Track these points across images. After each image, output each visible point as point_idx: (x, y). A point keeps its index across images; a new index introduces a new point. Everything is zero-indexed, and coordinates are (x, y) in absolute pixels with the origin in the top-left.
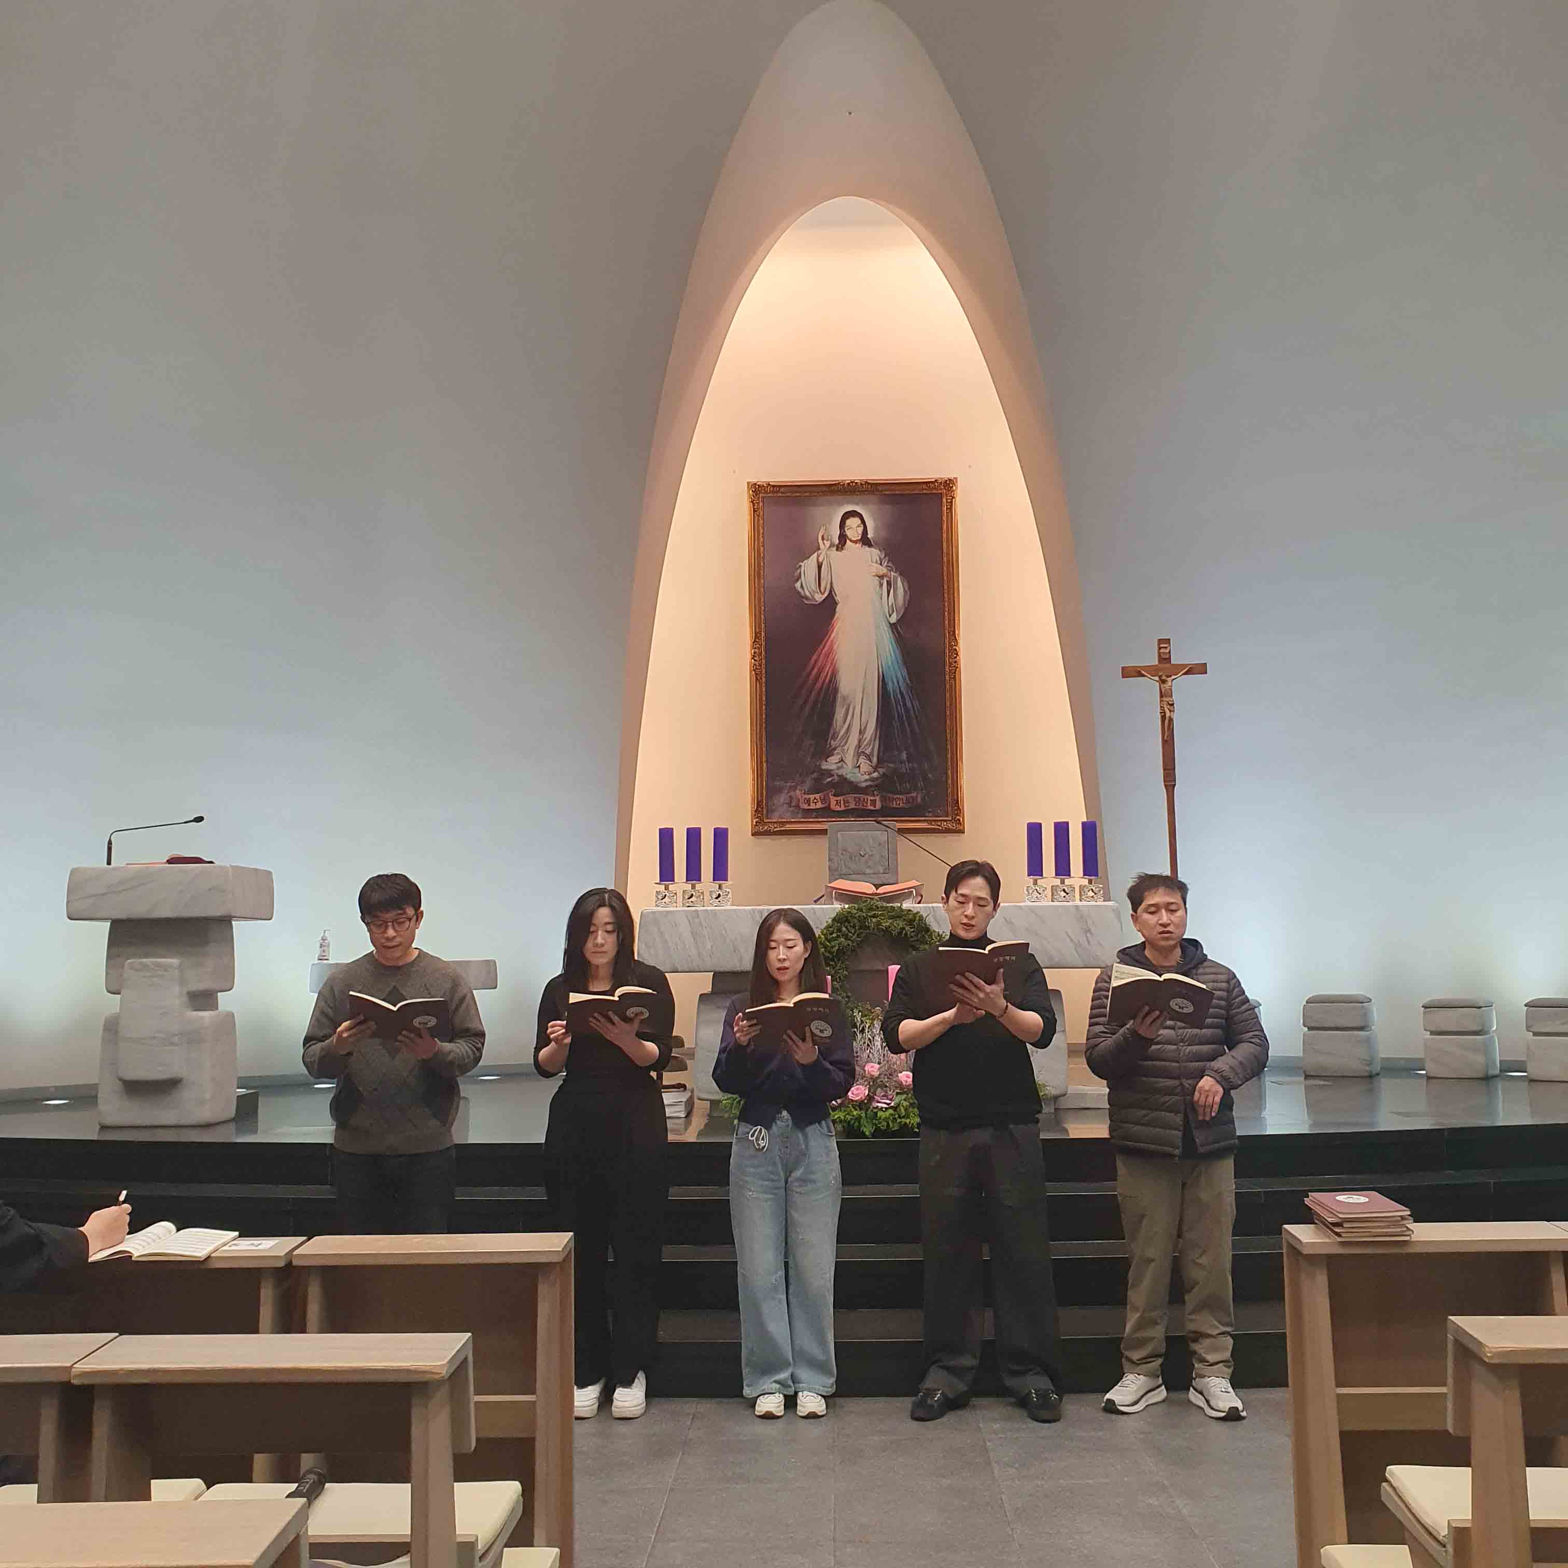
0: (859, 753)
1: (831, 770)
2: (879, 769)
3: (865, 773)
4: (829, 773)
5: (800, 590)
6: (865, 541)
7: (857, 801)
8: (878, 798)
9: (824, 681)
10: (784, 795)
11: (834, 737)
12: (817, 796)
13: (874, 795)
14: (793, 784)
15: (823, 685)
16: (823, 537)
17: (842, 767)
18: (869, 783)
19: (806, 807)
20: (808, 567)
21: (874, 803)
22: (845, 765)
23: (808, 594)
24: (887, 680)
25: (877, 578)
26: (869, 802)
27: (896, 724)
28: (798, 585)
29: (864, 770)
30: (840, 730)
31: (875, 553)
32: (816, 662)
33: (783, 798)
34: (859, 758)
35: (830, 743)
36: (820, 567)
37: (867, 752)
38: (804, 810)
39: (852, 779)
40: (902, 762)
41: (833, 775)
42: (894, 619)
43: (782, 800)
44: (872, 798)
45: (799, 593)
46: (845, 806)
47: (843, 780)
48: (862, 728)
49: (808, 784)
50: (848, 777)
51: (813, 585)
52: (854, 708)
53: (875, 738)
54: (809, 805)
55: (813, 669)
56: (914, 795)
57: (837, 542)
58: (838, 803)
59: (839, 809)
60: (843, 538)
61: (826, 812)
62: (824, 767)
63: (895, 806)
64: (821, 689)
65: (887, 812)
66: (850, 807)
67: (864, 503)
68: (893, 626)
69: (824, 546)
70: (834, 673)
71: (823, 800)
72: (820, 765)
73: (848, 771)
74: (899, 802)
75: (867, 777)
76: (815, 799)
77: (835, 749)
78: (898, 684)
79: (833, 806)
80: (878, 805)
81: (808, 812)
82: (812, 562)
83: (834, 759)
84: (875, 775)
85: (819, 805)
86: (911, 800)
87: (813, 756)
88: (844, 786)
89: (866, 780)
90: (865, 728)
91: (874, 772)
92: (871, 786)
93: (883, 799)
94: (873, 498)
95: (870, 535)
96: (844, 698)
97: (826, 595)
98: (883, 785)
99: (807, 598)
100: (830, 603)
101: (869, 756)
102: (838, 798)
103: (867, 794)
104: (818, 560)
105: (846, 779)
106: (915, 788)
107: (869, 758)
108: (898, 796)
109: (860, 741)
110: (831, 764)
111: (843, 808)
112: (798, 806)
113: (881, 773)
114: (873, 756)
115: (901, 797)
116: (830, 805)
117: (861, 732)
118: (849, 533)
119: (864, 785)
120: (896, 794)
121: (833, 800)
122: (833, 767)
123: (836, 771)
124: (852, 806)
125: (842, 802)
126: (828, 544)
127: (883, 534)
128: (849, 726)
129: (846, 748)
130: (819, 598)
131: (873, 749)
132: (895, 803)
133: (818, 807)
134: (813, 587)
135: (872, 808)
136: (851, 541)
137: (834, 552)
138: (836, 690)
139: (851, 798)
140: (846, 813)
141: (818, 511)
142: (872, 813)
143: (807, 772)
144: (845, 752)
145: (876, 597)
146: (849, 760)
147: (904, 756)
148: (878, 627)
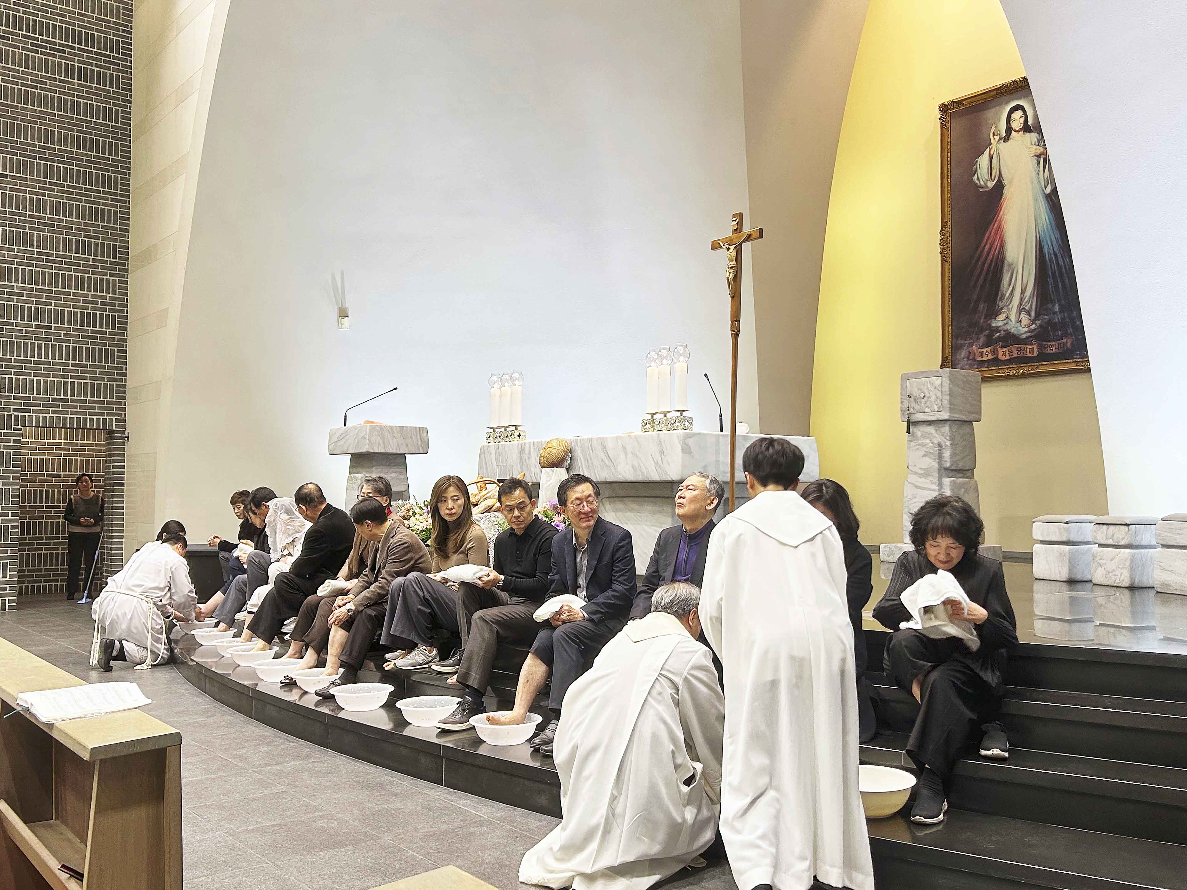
0: (1020, 311)
1: (999, 327)
2: (1037, 322)
3: (1025, 326)
4: (997, 330)
5: (977, 182)
6: (1025, 128)
7: (1019, 350)
8: (1035, 347)
9: (994, 253)
10: (964, 351)
11: (1002, 299)
12: (988, 349)
13: (1032, 344)
14: (971, 341)
15: (993, 256)
16: (993, 133)
17: (1007, 324)
18: (1028, 334)
19: (980, 359)
20: (983, 161)
21: (1032, 350)
22: (1010, 322)
23: (982, 183)
24: (1044, 243)
25: (1036, 157)
26: (1028, 350)
28: (975, 177)
29: (1025, 324)
30: (1006, 292)
31: (1032, 137)
32: (988, 238)
33: (963, 353)
34: (1020, 314)
35: (998, 305)
36: (991, 158)
37: (1027, 308)
38: (978, 361)
39: (1015, 332)
40: (1055, 313)
41: (1000, 331)
42: (1049, 190)
43: (963, 356)
44: (1030, 347)
45: (976, 184)
46: (1009, 356)
47: (1008, 333)
48: (1024, 288)
49: (982, 339)
50: (1012, 331)
51: (986, 176)
52: (1017, 272)
53: (1033, 295)
54: (982, 357)
55: (985, 245)
56: (1065, 340)
57: (1004, 134)
58: (1004, 354)
59: (1006, 359)
60: (1009, 130)
61: (996, 361)
62: (994, 325)
63: (1049, 351)
64: (992, 261)
65: (1043, 357)
66: (1013, 356)
67: (1023, 97)
68: (1048, 197)
69: (994, 140)
70: (1004, 246)
71: (994, 352)
72: (990, 325)
73: (1012, 326)
74: (1052, 348)
75: (1026, 329)
76: (987, 351)
77: (1002, 309)
78: (1052, 246)
79: (1000, 357)
80: (1035, 354)
81: (981, 364)
82: (985, 157)
83: (1002, 317)
84: (1033, 327)
85: (990, 357)
86: (1062, 345)
87: (985, 318)
88: (1010, 339)
89: (1026, 332)
90: (1026, 288)
91: (1032, 324)
92: (1029, 337)
93: (1041, 347)
95: (1029, 123)
96: (1010, 265)
97: (996, 181)
98: (1039, 335)
99: (981, 187)
100: (1000, 186)
101: (1028, 312)
102: (1004, 350)
103: (1028, 344)
104: (990, 154)
105: (1010, 332)
106: (1066, 335)
107: (1028, 313)
108: (1052, 343)
109: (1021, 299)
110: (999, 322)
111: (1008, 357)
112: (974, 359)
113: (1038, 324)
114: (1031, 311)
115: (1054, 343)
116: (997, 357)
117: (1023, 292)
118: (1013, 125)
119: (1024, 336)
120: (1050, 341)
121: (1000, 351)
122: (1000, 324)
123: (1003, 327)
124: (1015, 355)
125: (1007, 352)
126: (997, 138)
128: (1013, 288)
129: (1010, 306)
130: (991, 184)
131: (1032, 305)
132: (1049, 350)
133: (988, 358)
134: (986, 177)
135: (1030, 355)
136: (1015, 131)
137: (1002, 144)
138: (1004, 260)
139: (1014, 348)
140: (1011, 361)
141: (990, 113)
142: (1030, 360)
143: (982, 330)
144: (1009, 310)
145: (1034, 174)
146: (1013, 317)
147: (1057, 308)
148: (1036, 200)
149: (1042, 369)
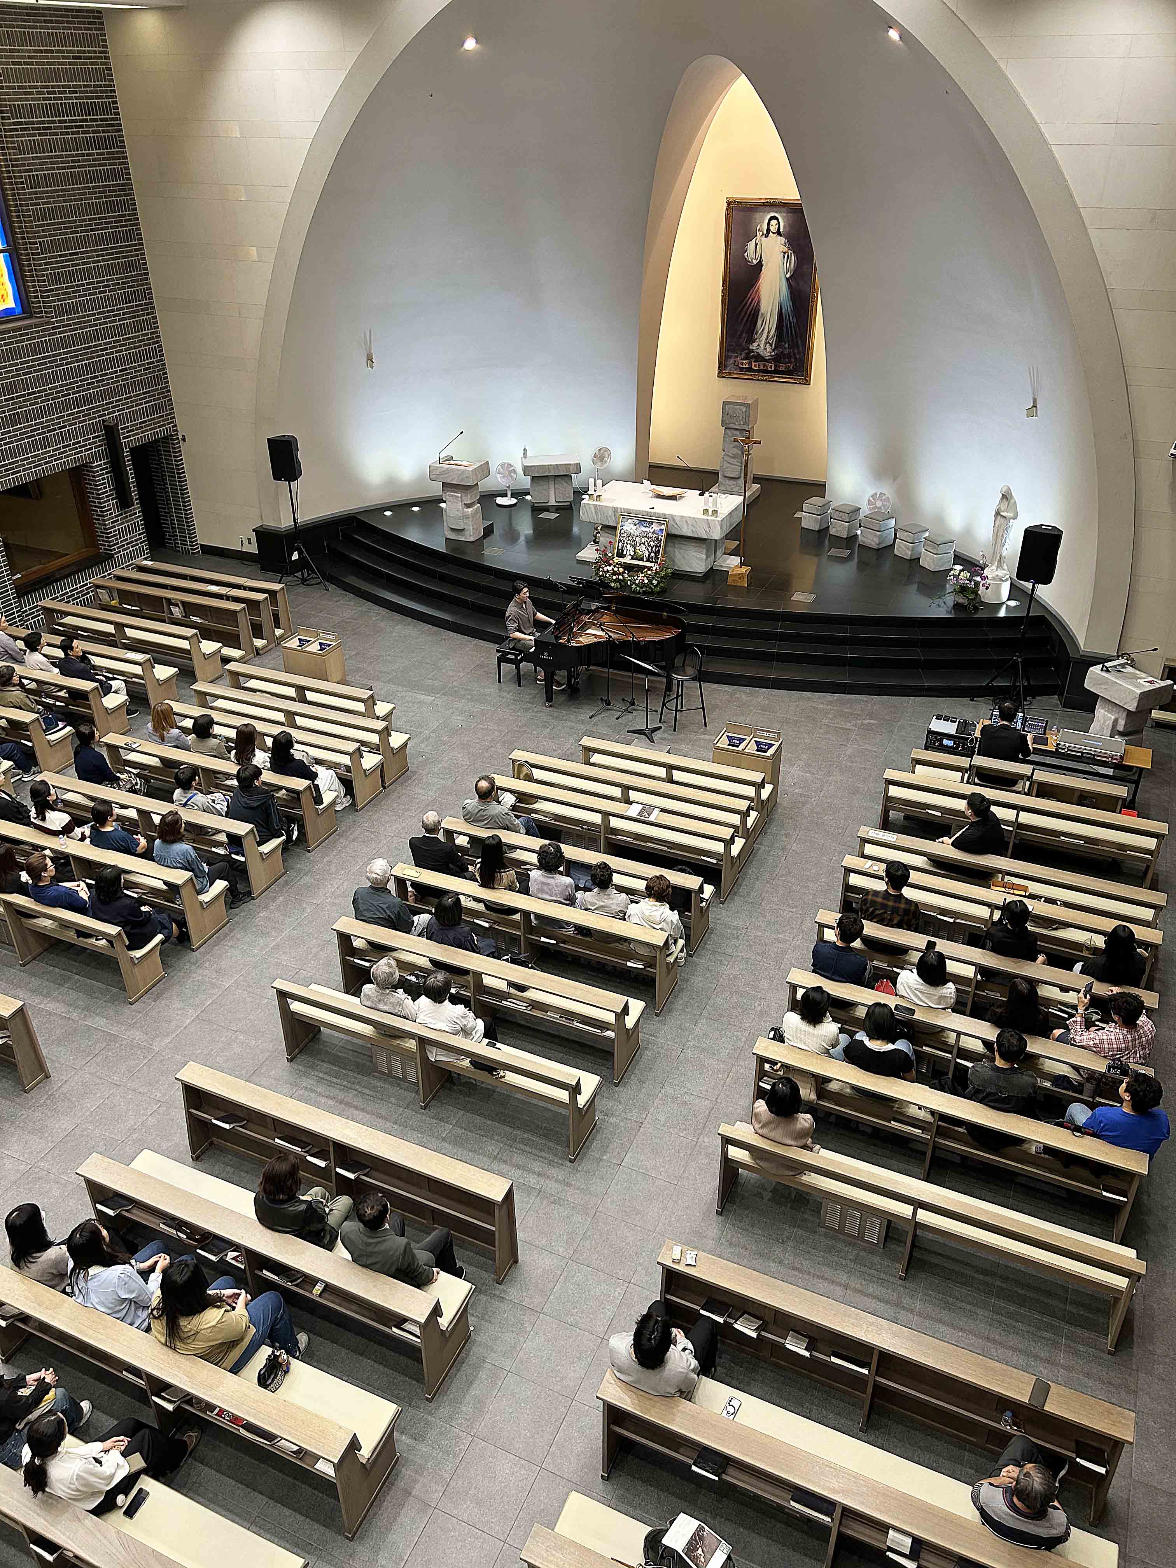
0: (766, 343)
1: (754, 349)
2: (775, 351)
3: (769, 352)
4: (752, 351)
6: (778, 233)
7: (764, 365)
10: (732, 359)
11: (756, 333)
14: (736, 354)
15: (753, 306)
16: (759, 229)
17: (758, 348)
19: (741, 366)
20: (751, 245)
21: (771, 367)
22: (760, 348)
23: (750, 259)
24: (783, 305)
25: (783, 253)
27: (785, 330)
28: (746, 254)
30: (759, 330)
31: (783, 240)
32: (752, 294)
33: (732, 361)
35: (754, 336)
36: (756, 245)
37: (770, 342)
38: (740, 368)
39: (763, 355)
40: (785, 348)
41: (754, 352)
42: (788, 276)
45: (746, 258)
47: (758, 354)
48: (769, 330)
49: (743, 355)
50: (761, 353)
52: (766, 319)
53: (775, 335)
54: (743, 366)
55: (750, 296)
57: (765, 233)
59: (756, 369)
60: (768, 230)
61: (750, 369)
62: (751, 348)
64: (752, 309)
65: (777, 372)
67: (780, 212)
68: (787, 279)
69: (759, 234)
70: (759, 302)
71: (750, 364)
72: (749, 347)
73: (761, 351)
75: (769, 354)
76: (745, 362)
77: (756, 339)
78: (787, 308)
81: (742, 369)
82: (753, 243)
83: (755, 344)
84: (773, 353)
85: (747, 366)
88: (759, 358)
89: (769, 356)
90: (771, 330)
91: (773, 351)
92: (771, 359)
94: (785, 209)
95: (781, 230)
96: (762, 314)
97: (758, 261)
98: (777, 359)
99: (749, 262)
100: (760, 264)
104: (756, 242)
106: (791, 362)
107: (771, 345)
109: (768, 336)
110: (753, 347)
112: (738, 366)
113: (776, 353)
114: (773, 344)
116: (751, 367)
117: (769, 332)
118: (772, 228)
119: (767, 358)
121: (753, 364)
123: (756, 350)
126: (761, 233)
127: (788, 229)
128: (763, 328)
129: (761, 339)
130: (755, 262)
131: (773, 341)
134: (752, 256)
136: (772, 232)
137: (763, 238)
138: (759, 310)
139: (761, 363)
140: (759, 371)
141: (758, 215)
142: (770, 372)
143: (744, 349)
144: (760, 341)
145: (781, 264)
146: (762, 345)
147: (787, 346)
148: (781, 278)
149: (776, 379)
